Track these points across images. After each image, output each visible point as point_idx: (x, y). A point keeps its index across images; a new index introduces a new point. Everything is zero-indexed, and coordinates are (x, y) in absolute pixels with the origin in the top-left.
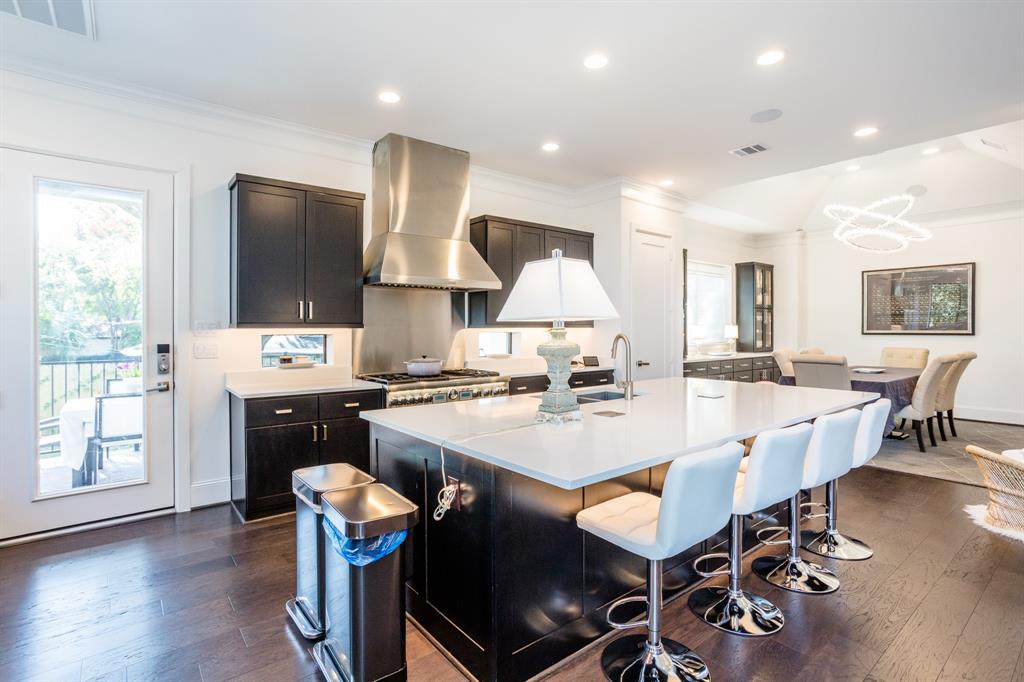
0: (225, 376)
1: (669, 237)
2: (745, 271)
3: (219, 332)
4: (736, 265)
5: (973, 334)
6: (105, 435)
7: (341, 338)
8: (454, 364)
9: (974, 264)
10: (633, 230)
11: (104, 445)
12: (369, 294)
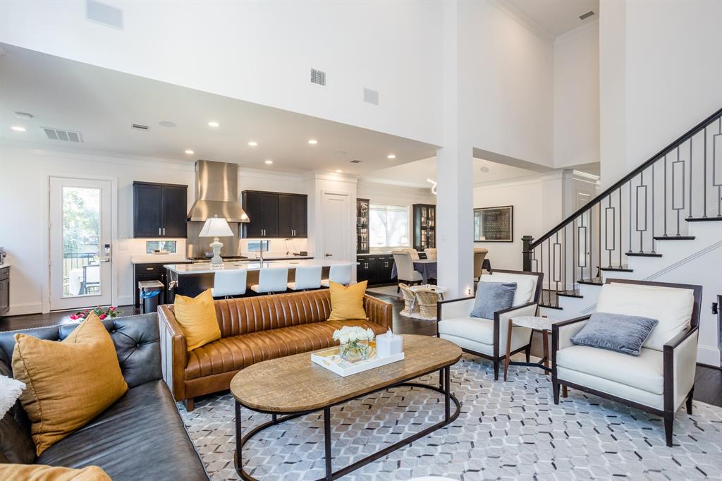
0: (131, 257)
1: (347, 195)
2: (417, 208)
3: (129, 240)
4: (413, 205)
5: (512, 241)
6: (87, 281)
7: (181, 242)
8: (238, 255)
9: (512, 207)
10: (323, 194)
11: (87, 286)
12: (189, 224)
